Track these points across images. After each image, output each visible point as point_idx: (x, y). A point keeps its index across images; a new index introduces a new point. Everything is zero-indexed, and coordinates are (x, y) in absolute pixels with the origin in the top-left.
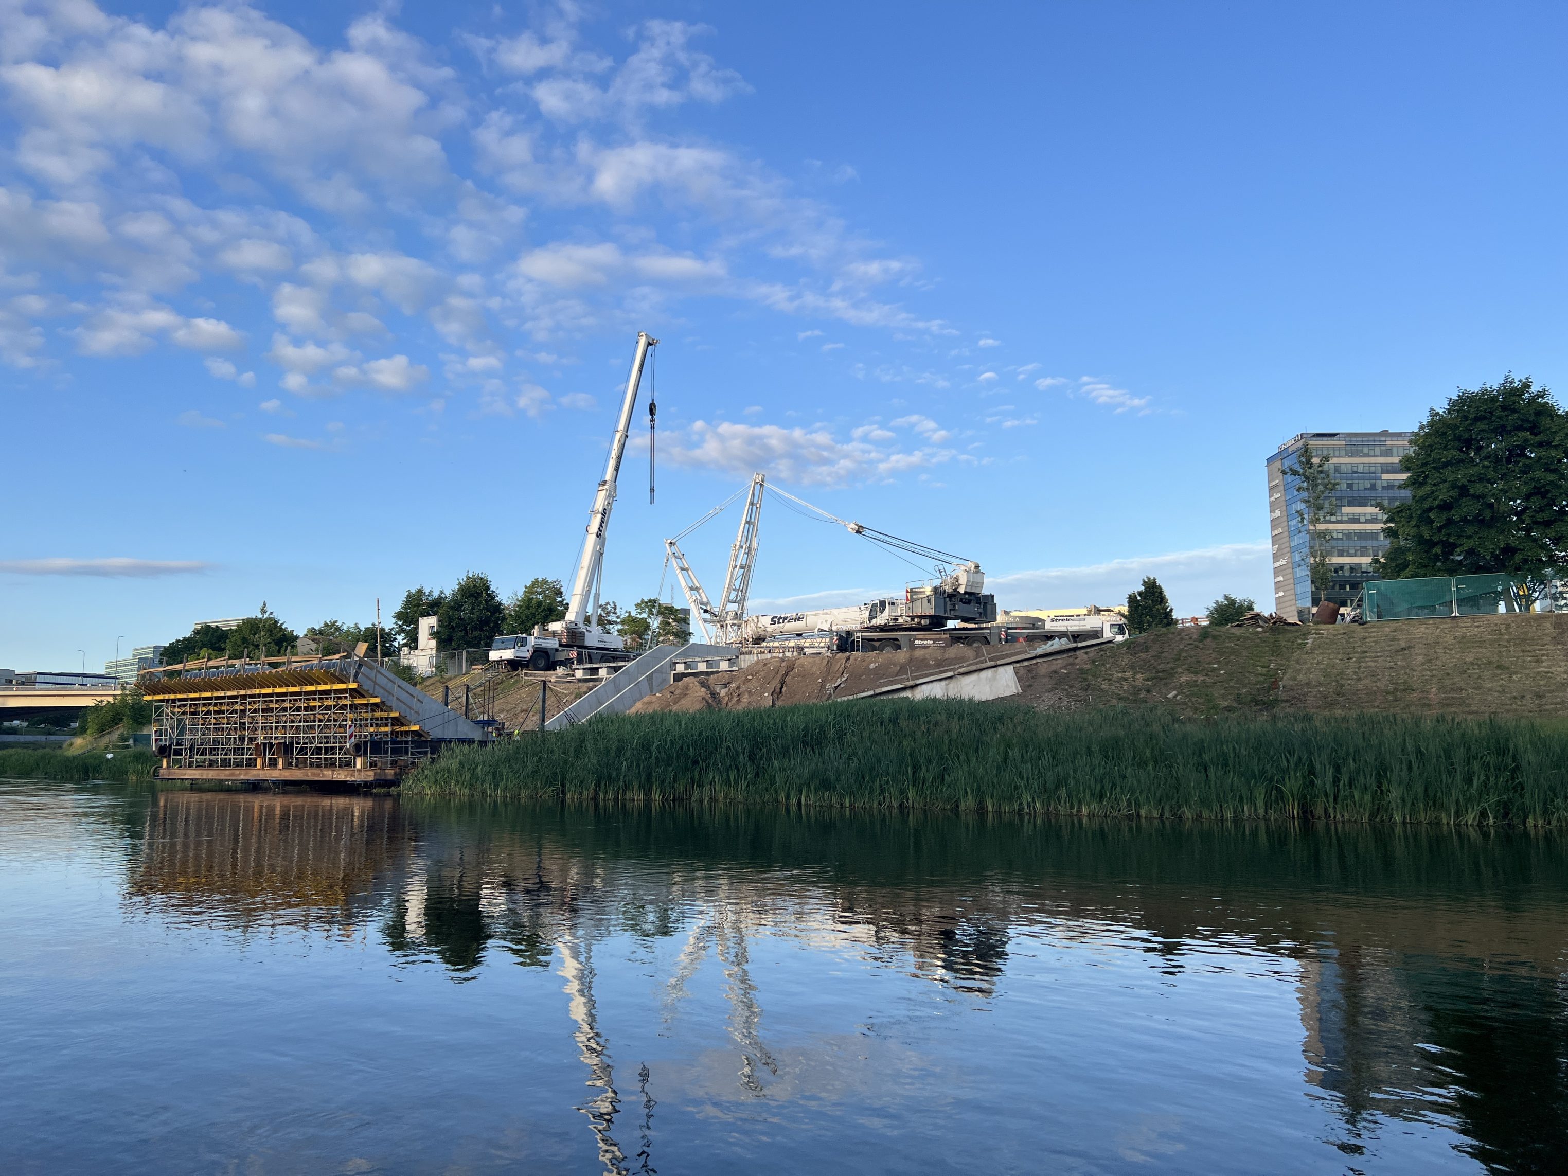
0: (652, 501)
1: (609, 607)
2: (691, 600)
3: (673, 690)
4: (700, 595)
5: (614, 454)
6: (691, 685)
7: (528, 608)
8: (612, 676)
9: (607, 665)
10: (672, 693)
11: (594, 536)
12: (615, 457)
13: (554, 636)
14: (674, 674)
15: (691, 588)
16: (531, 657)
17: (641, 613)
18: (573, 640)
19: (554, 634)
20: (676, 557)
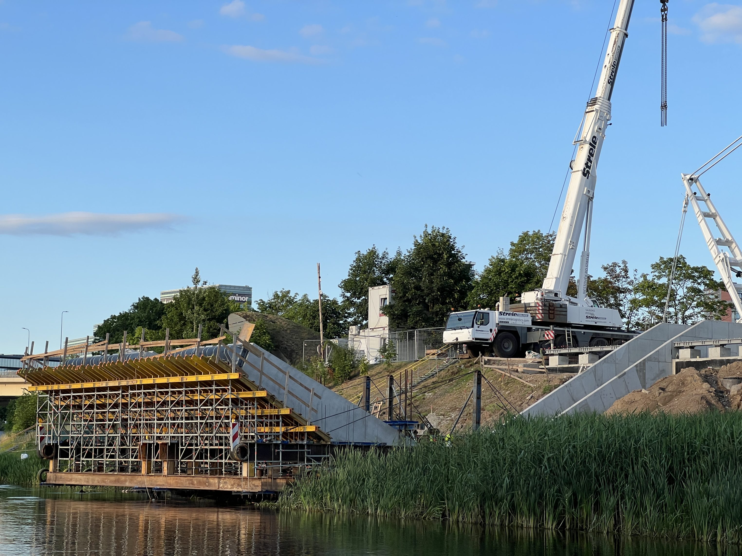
0: (664, 122)
1: (617, 268)
2: (718, 259)
3: (663, 385)
4: (732, 251)
5: (608, 61)
6: (689, 379)
7: (499, 273)
8: (592, 365)
9: (589, 349)
10: (663, 389)
11: (580, 173)
12: (608, 66)
13: (526, 311)
14: (677, 363)
15: (719, 242)
16: (495, 338)
17: (659, 277)
18: (552, 316)
19: (526, 308)
20: (698, 199)
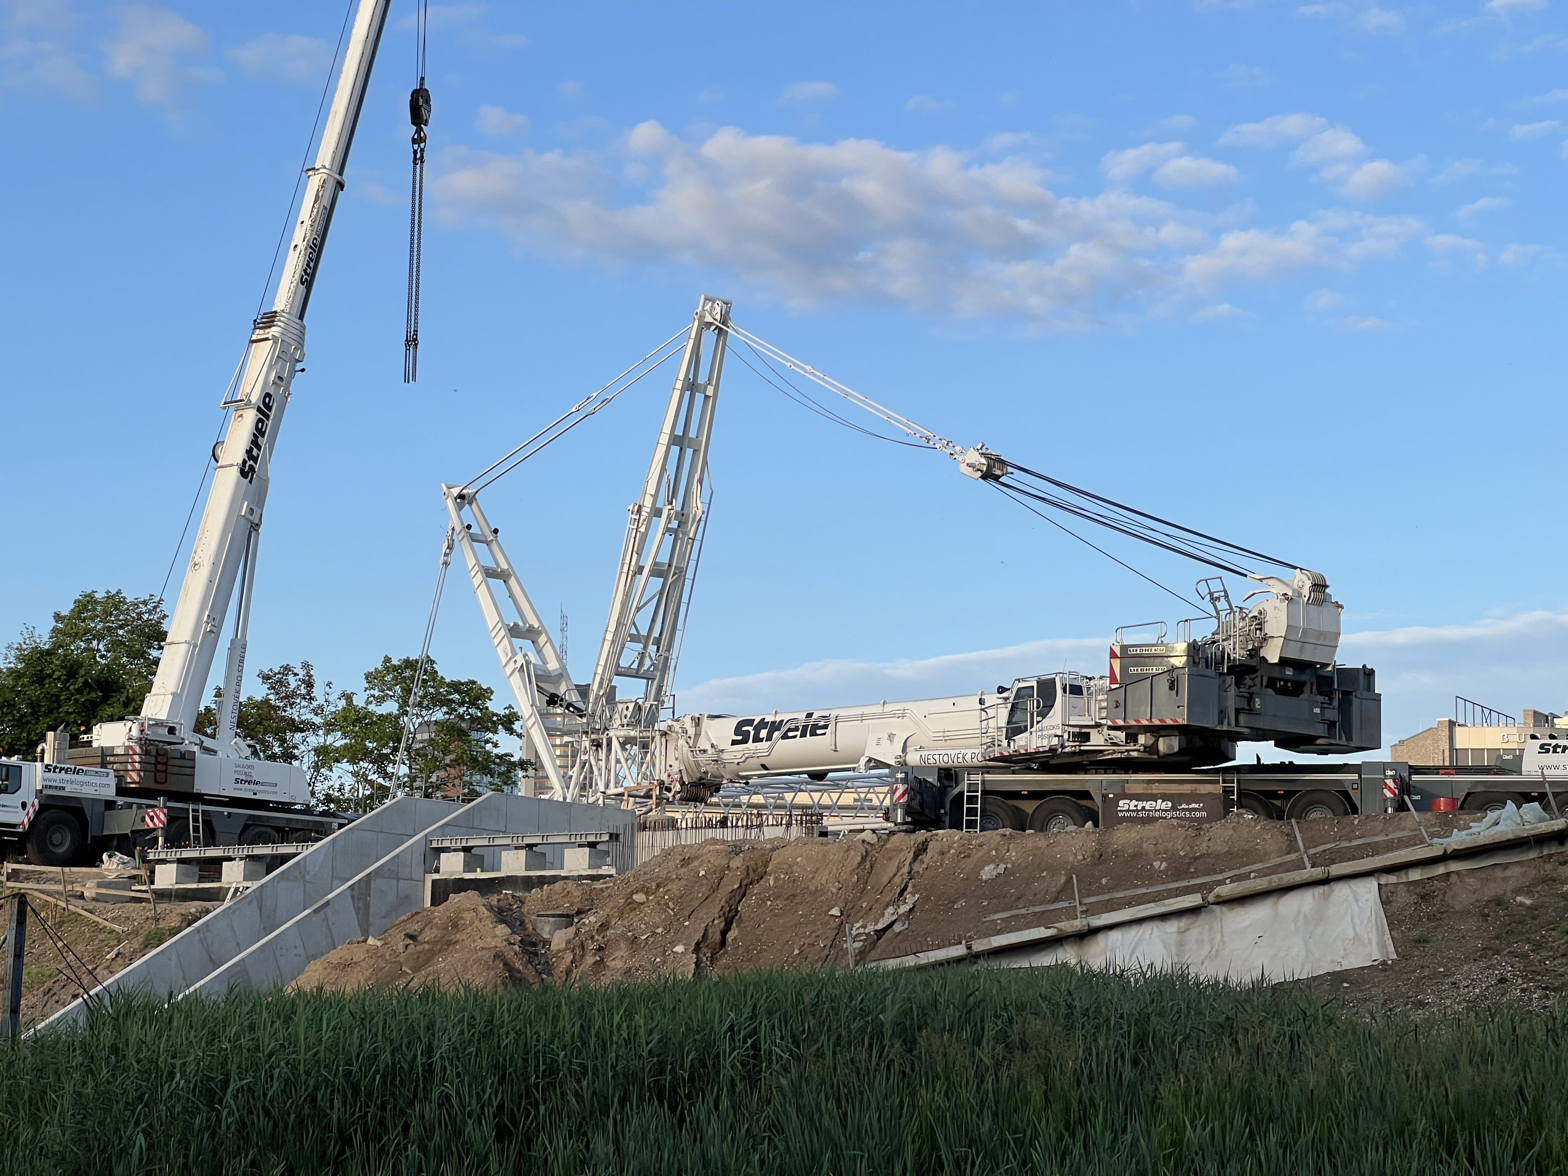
0: (410, 375)
2: (511, 666)
3: (414, 928)
4: (539, 652)
5: (301, 235)
7: (40, 679)
8: (254, 885)
9: (246, 850)
10: (412, 937)
11: (235, 472)
12: (302, 246)
13: (104, 765)
14: (434, 882)
15: (514, 632)
16: (31, 823)
17: (381, 700)
18: (161, 777)
19: (105, 757)
20: (474, 539)
